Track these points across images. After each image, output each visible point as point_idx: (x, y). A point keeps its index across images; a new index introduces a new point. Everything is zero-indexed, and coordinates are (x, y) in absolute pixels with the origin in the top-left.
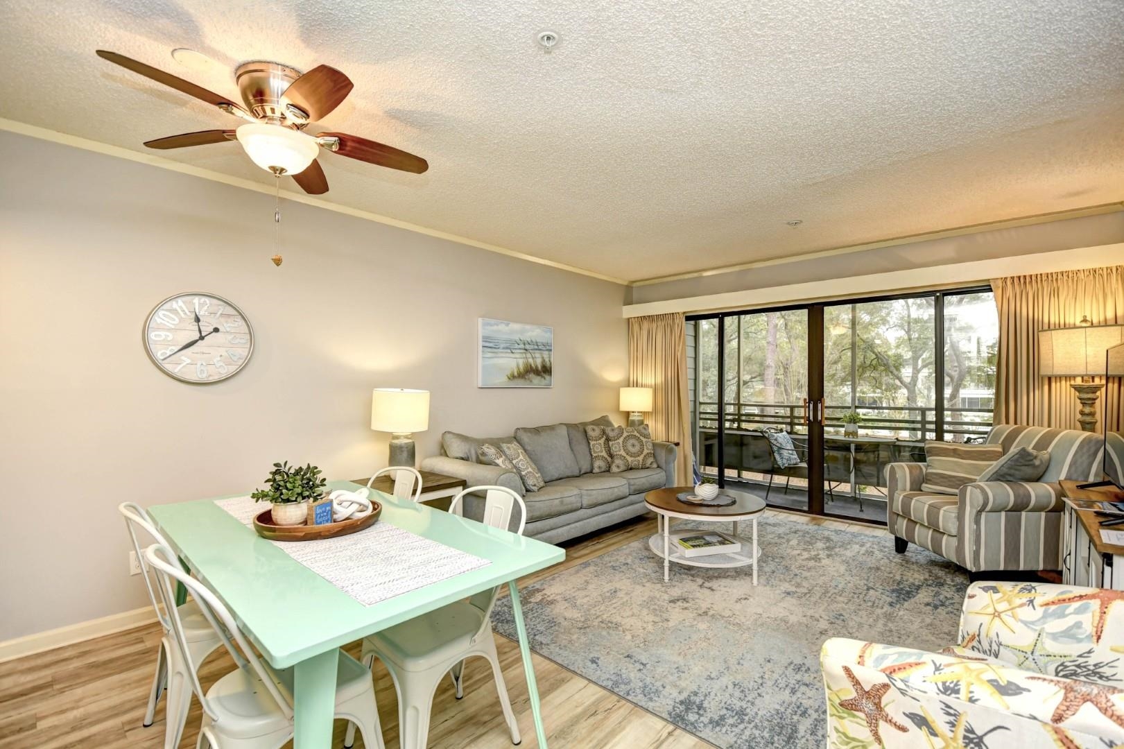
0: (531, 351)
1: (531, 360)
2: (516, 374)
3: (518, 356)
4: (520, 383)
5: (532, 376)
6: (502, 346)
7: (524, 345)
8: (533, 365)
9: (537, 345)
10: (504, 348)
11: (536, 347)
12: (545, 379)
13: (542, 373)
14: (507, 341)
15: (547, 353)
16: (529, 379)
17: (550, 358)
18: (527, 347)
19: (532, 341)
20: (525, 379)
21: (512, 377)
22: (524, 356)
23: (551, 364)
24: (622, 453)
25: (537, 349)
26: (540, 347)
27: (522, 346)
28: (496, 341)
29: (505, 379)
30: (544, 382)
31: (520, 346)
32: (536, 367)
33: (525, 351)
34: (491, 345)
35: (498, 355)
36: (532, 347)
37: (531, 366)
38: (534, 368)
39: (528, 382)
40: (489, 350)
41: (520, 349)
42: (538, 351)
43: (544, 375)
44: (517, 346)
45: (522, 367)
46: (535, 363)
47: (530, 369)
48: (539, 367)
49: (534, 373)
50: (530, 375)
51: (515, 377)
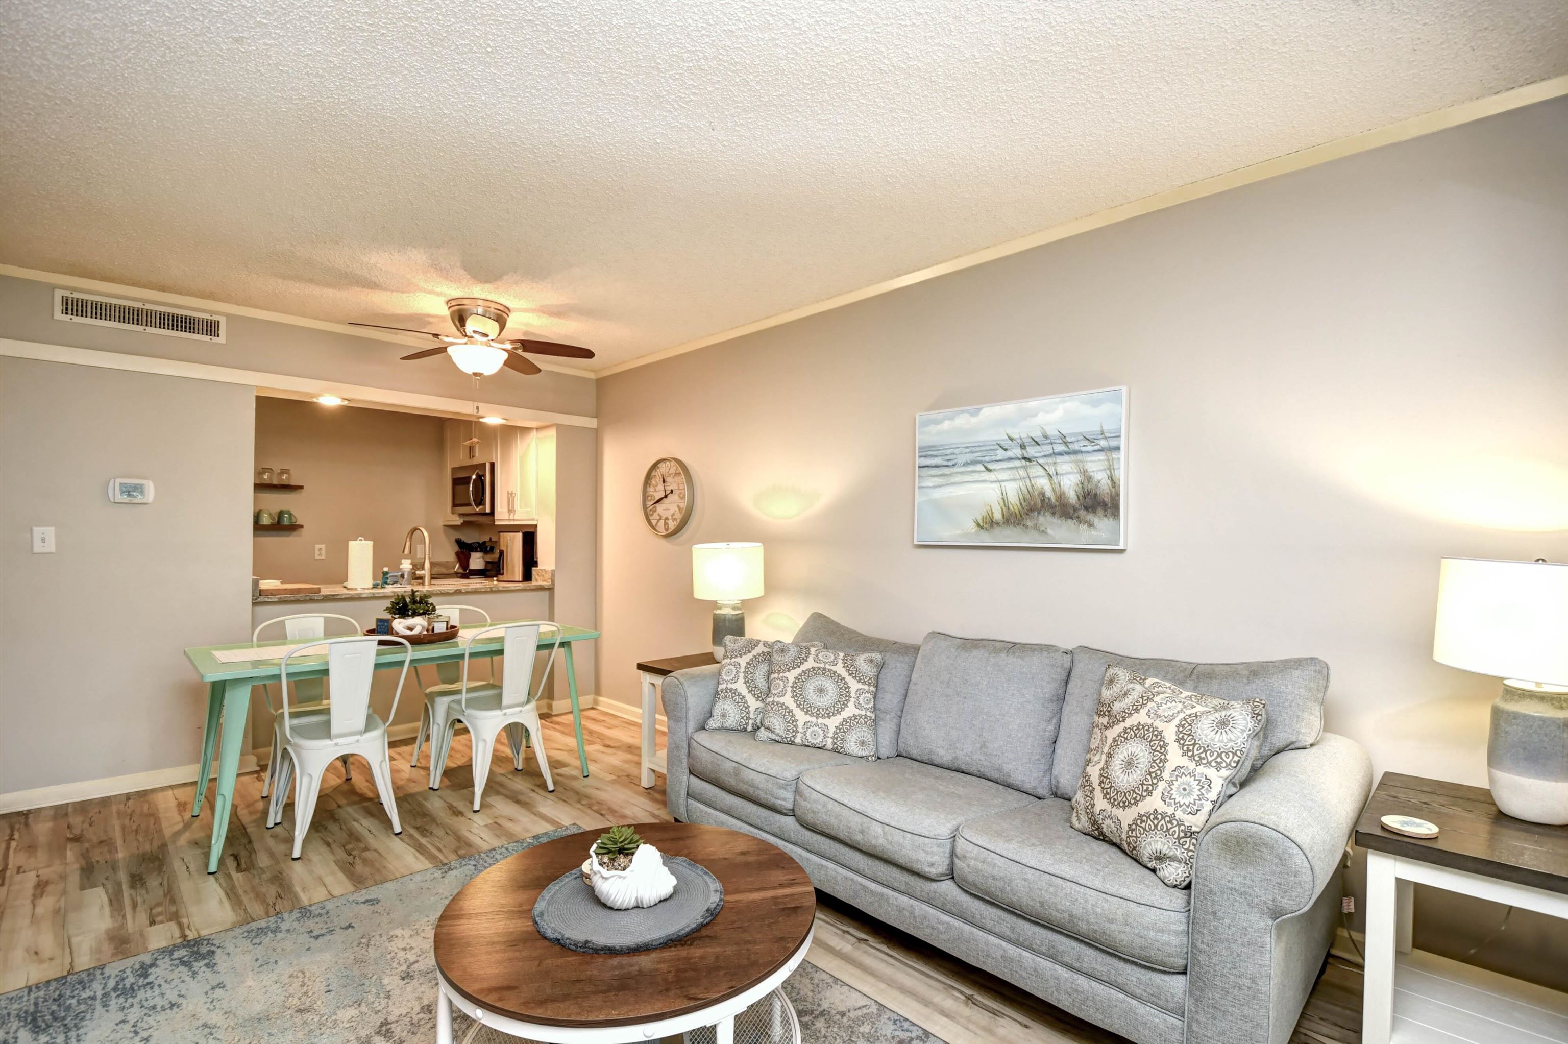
0: (1041, 461)
1: (1043, 483)
2: (998, 516)
3: (1002, 476)
4: (1011, 536)
5: (1045, 520)
6: (962, 459)
7: (1023, 447)
8: (1049, 493)
9: (1066, 443)
10: (966, 464)
11: (1061, 448)
12: (1091, 525)
13: (1082, 513)
14: (971, 449)
15: (1101, 456)
16: (1036, 527)
17: (1110, 468)
18: (1031, 451)
19: (1046, 437)
20: (1027, 527)
21: (988, 524)
22: (1022, 473)
23: (1114, 484)
26: (1075, 447)
27: (1018, 452)
28: (948, 452)
29: (971, 527)
30: (1081, 535)
31: (1009, 454)
32: (1061, 497)
33: (1023, 461)
34: (938, 461)
35: (953, 480)
36: (1048, 449)
37: (1043, 495)
39: (1034, 534)
40: (934, 472)
41: (1010, 459)
42: (1066, 458)
43: (1090, 517)
44: (1001, 454)
45: (1014, 499)
46: (1057, 490)
47: (1040, 505)
48: (1072, 496)
49: (1053, 514)
50: (1041, 519)
51: (998, 524)
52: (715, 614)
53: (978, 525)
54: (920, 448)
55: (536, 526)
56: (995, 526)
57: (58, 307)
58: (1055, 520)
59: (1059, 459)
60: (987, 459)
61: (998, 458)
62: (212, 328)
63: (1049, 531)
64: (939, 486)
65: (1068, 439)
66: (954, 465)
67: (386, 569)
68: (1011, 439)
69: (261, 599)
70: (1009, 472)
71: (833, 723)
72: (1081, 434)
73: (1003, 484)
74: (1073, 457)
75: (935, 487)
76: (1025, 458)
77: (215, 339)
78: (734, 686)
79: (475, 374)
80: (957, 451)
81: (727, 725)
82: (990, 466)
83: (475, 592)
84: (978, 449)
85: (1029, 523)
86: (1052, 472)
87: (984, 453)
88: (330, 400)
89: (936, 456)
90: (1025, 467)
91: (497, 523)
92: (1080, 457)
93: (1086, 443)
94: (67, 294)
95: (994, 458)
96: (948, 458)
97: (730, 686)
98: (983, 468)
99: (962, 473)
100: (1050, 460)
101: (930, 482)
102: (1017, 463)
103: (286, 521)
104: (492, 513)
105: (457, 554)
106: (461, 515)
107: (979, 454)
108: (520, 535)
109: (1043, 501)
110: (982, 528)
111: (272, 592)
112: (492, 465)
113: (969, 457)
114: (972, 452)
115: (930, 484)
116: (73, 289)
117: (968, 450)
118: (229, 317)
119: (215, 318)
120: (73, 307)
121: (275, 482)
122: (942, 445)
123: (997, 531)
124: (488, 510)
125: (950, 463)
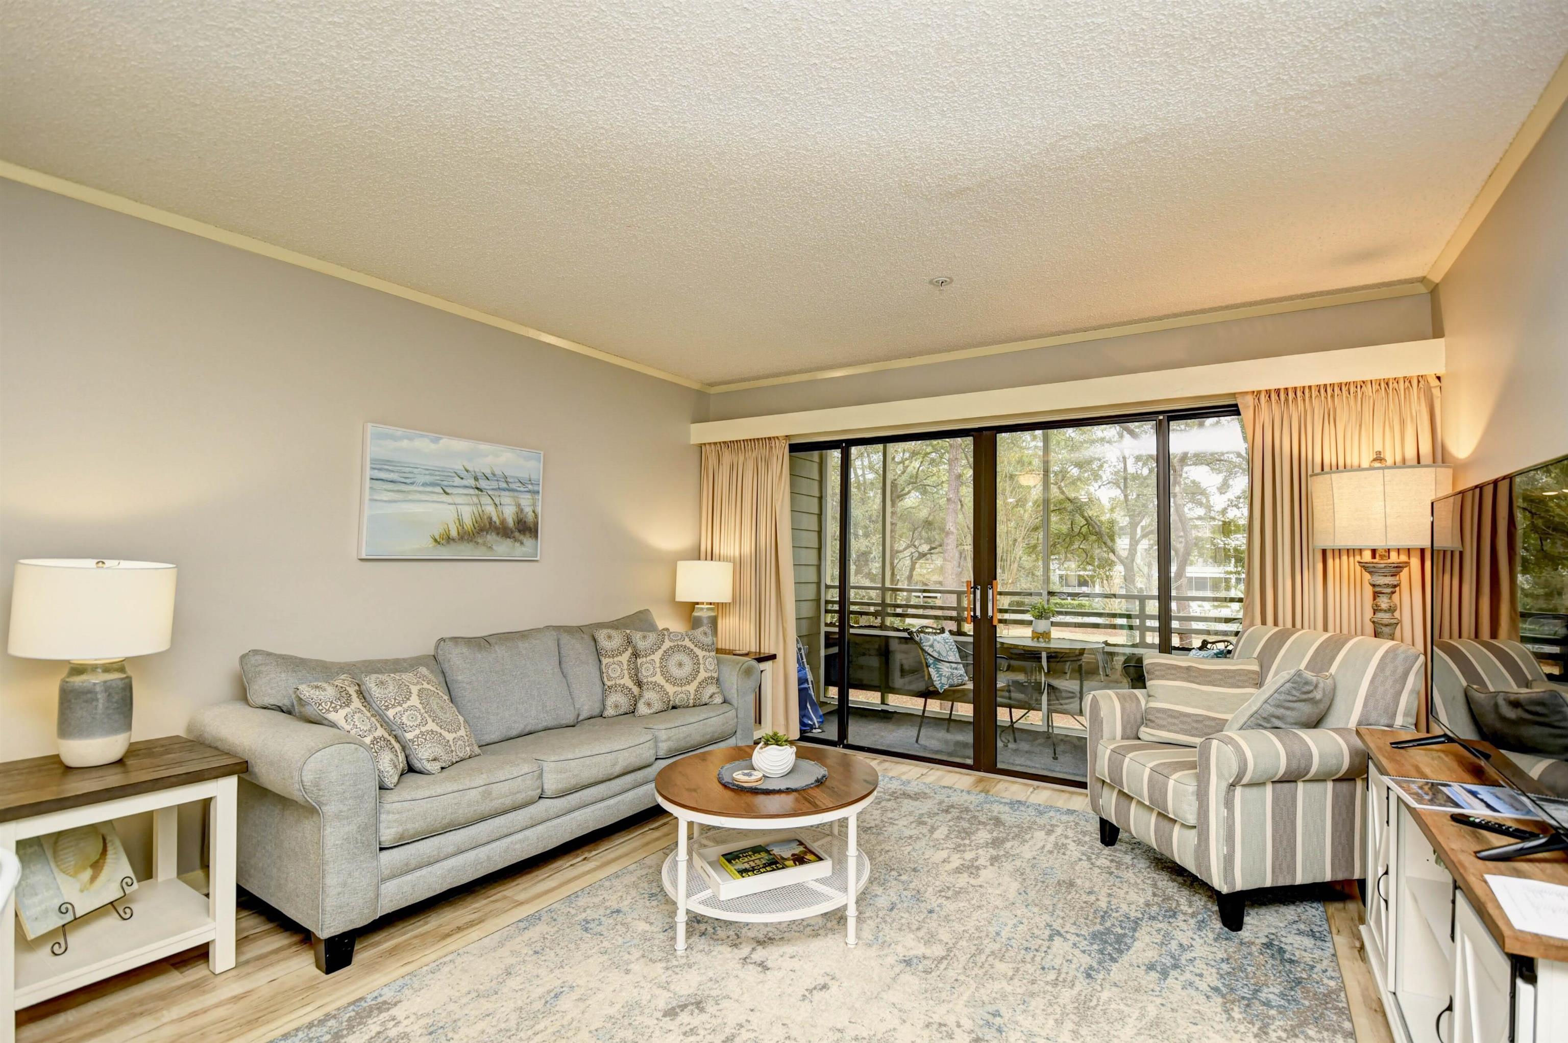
0: (490, 493)
1: (490, 510)
2: (454, 533)
3: (458, 500)
4: (465, 550)
5: (491, 538)
7: (476, 479)
8: (495, 518)
9: (507, 482)
11: (504, 485)
12: (522, 543)
13: (517, 534)
14: (431, 471)
15: (529, 496)
16: (484, 544)
17: (534, 505)
18: (483, 484)
19: (494, 475)
20: (478, 543)
21: (447, 539)
22: (475, 500)
23: (536, 516)
24: (659, 679)
25: (504, 490)
26: (513, 486)
27: (472, 482)
28: (407, 470)
30: (519, 551)
31: (465, 482)
32: (503, 522)
33: (477, 492)
35: (410, 497)
36: (494, 485)
37: (491, 519)
38: (498, 523)
39: (484, 549)
41: (466, 487)
42: (507, 493)
43: (521, 537)
44: (457, 481)
45: (468, 522)
46: (501, 516)
47: (488, 526)
48: (510, 522)
49: (498, 534)
50: (489, 537)
51: (453, 540)
53: (436, 540)
54: (371, 460)
56: (451, 542)
58: (498, 539)
59: (503, 493)
60: (445, 483)
61: (455, 484)
63: (494, 547)
64: (395, 501)
65: (509, 480)
66: (412, 483)
68: (467, 471)
70: (464, 498)
72: (517, 478)
73: (459, 507)
74: (511, 494)
75: (390, 501)
76: (477, 488)
80: (415, 471)
82: (447, 490)
84: (437, 473)
85: (480, 540)
86: (498, 503)
87: (443, 478)
89: (393, 471)
90: (477, 495)
92: (516, 494)
93: (520, 485)
95: (451, 483)
96: (405, 475)
98: (441, 491)
99: (420, 492)
100: (496, 493)
102: (472, 491)
107: (438, 478)
109: (490, 523)
110: (439, 543)
113: (428, 479)
114: (431, 475)
115: (385, 498)
117: (427, 472)
122: (399, 462)
123: (453, 546)
125: (408, 481)
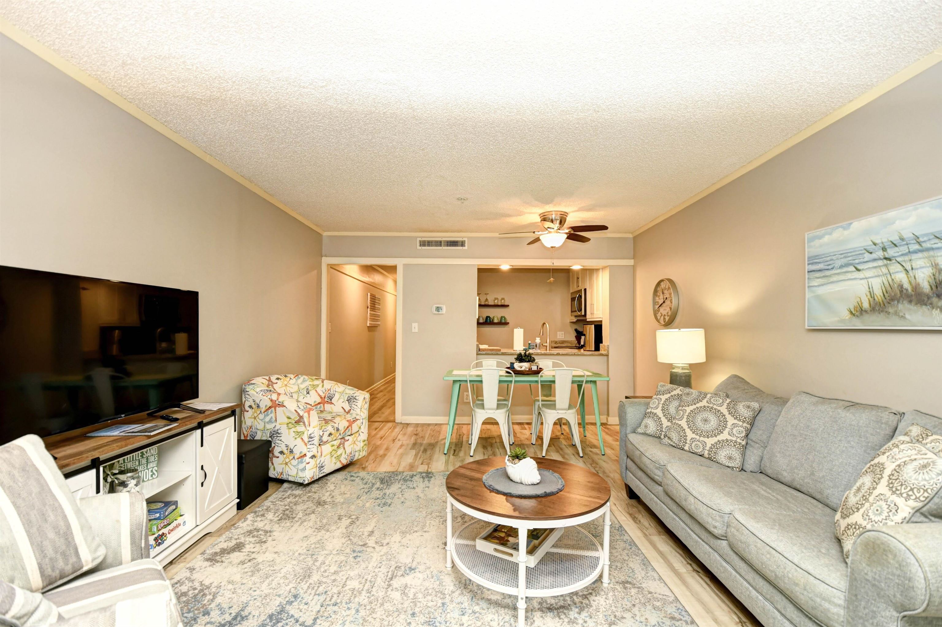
0: (899, 259)
1: (901, 277)
2: (866, 305)
5: (903, 307)
6: (839, 263)
7: (884, 249)
8: (906, 285)
10: (841, 267)
13: (935, 300)
14: (845, 254)
16: (896, 313)
18: (891, 252)
19: (902, 239)
20: (889, 313)
21: (859, 311)
22: (884, 270)
25: (915, 252)
26: (927, 245)
27: (880, 254)
28: (828, 259)
29: (846, 315)
31: (874, 256)
32: (916, 288)
33: (885, 261)
34: (821, 266)
35: (832, 280)
36: (904, 249)
37: (902, 286)
38: (910, 290)
40: (818, 274)
41: (875, 260)
42: (920, 255)
44: (867, 256)
45: (878, 293)
46: (913, 281)
47: (899, 295)
48: (926, 287)
49: (910, 302)
50: (900, 306)
51: (866, 311)
52: (671, 372)
53: (851, 312)
54: (809, 258)
55: (601, 321)
56: (864, 313)
57: (418, 244)
58: (912, 307)
59: (914, 256)
60: (857, 261)
61: (865, 260)
62: (462, 244)
63: (907, 316)
64: (822, 285)
65: (921, 239)
66: (832, 268)
67: (530, 342)
68: (875, 244)
69: (479, 353)
70: (874, 270)
71: (710, 442)
72: (932, 234)
73: (870, 280)
74: (926, 254)
75: (819, 286)
76: (886, 259)
77: (464, 248)
78: (655, 411)
79: (552, 247)
80: (834, 258)
81: (648, 432)
82: (859, 267)
83: (566, 355)
84: (849, 254)
85: (891, 310)
86: (909, 268)
87: (854, 258)
88: (505, 267)
89: (819, 263)
90: (886, 265)
91: (588, 320)
92: (931, 253)
93: (937, 241)
94: (420, 239)
95: (862, 260)
96: (828, 263)
97: (653, 411)
98: (854, 269)
99: (838, 274)
100: (907, 258)
101: (815, 283)
102: (880, 263)
103: (503, 321)
104: (585, 315)
105: (576, 337)
106: (576, 316)
107: (850, 258)
108: (593, 326)
109: (901, 291)
110: (854, 315)
111: (484, 350)
112: (585, 290)
113: (844, 261)
114: (845, 257)
115: (816, 284)
116: (422, 237)
117: (842, 256)
118: (468, 238)
119: (464, 239)
120: (423, 244)
121: (500, 304)
122: (824, 254)
123: (866, 317)
124: (583, 314)
125: (830, 267)
